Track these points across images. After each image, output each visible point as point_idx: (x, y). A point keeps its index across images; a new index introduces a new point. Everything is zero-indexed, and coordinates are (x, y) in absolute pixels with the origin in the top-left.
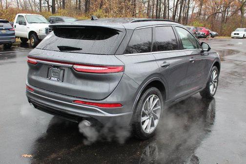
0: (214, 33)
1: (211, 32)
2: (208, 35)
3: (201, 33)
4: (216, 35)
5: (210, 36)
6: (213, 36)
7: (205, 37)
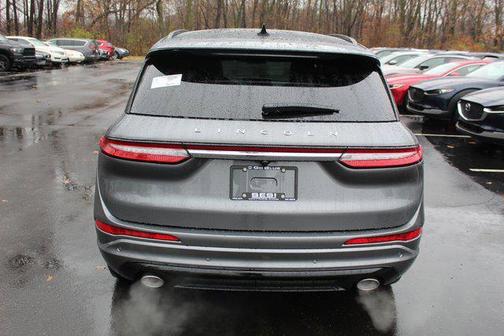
0: (122, 51)
1: (116, 49)
2: (112, 54)
3: (102, 51)
4: (125, 55)
5: (115, 57)
6: (120, 57)
7: (107, 59)
